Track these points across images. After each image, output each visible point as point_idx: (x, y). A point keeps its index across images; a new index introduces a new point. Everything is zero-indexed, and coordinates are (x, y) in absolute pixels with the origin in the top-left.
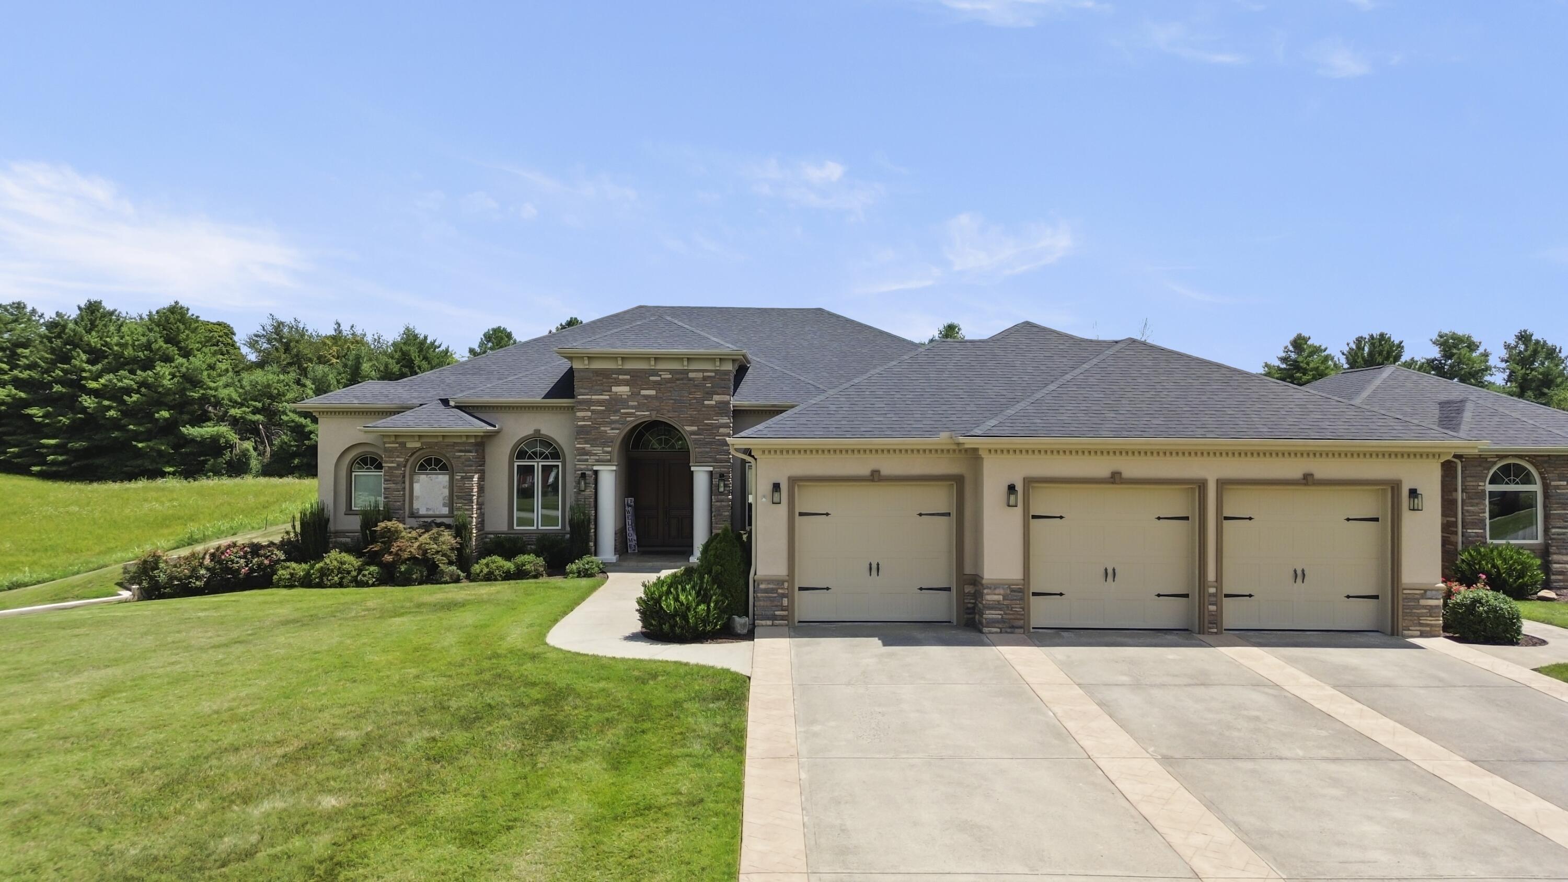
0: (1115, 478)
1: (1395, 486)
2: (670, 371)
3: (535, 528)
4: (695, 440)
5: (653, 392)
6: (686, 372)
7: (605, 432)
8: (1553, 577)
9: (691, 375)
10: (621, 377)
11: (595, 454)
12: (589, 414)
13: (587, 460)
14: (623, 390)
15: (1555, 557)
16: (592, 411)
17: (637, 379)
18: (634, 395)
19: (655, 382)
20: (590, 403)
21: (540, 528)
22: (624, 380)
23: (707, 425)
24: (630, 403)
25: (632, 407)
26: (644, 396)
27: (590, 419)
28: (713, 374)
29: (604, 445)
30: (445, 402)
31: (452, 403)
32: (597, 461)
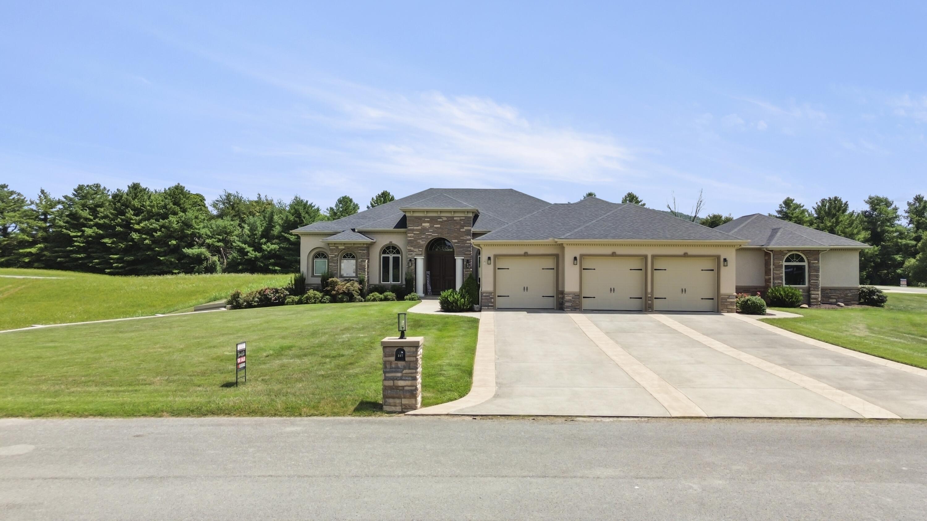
0: (614, 255)
1: (718, 257)
2: (446, 217)
3: (390, 283)
4: (457, 245)
5: (439, 226)
6: (453, 217)
7: (419, 242)
8: (812, 300)
9: (455, 218)
10: (426, 219)
11: (415, 252)
12: (413, 235)
13: (412, 254)
14: (427, 225)
15: (812, 292)
16: (414, 234)
17: (433, 220)
18: (431, 227)
19: (440, 221)
20: (413, 230)
21: (392, 283)
22: (427, 221)
23: (461, 239)
24: (430, 230)
25: (431, 232)
26: (436, 228)
27: (413, 237)
28: (464, 218)
29: (419, 248)
30: (353, 230)
31: (356, 231)
32: (416, 254)
